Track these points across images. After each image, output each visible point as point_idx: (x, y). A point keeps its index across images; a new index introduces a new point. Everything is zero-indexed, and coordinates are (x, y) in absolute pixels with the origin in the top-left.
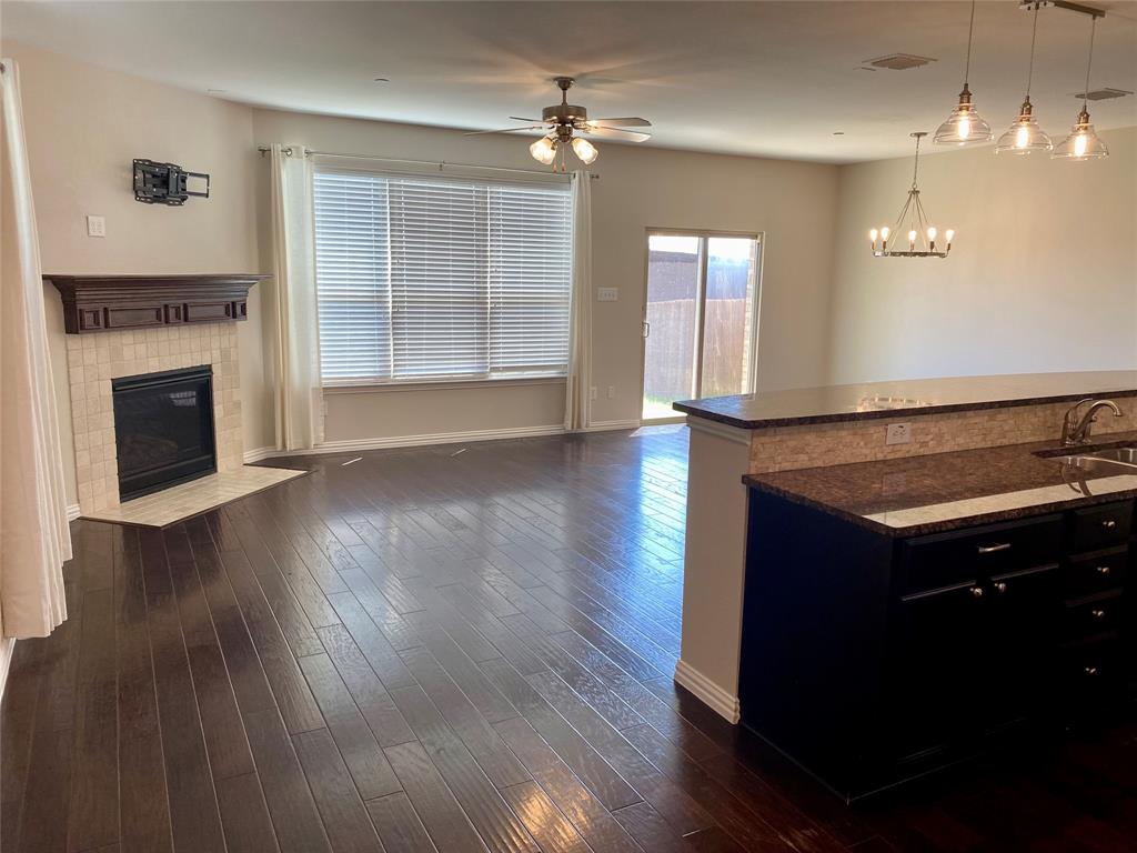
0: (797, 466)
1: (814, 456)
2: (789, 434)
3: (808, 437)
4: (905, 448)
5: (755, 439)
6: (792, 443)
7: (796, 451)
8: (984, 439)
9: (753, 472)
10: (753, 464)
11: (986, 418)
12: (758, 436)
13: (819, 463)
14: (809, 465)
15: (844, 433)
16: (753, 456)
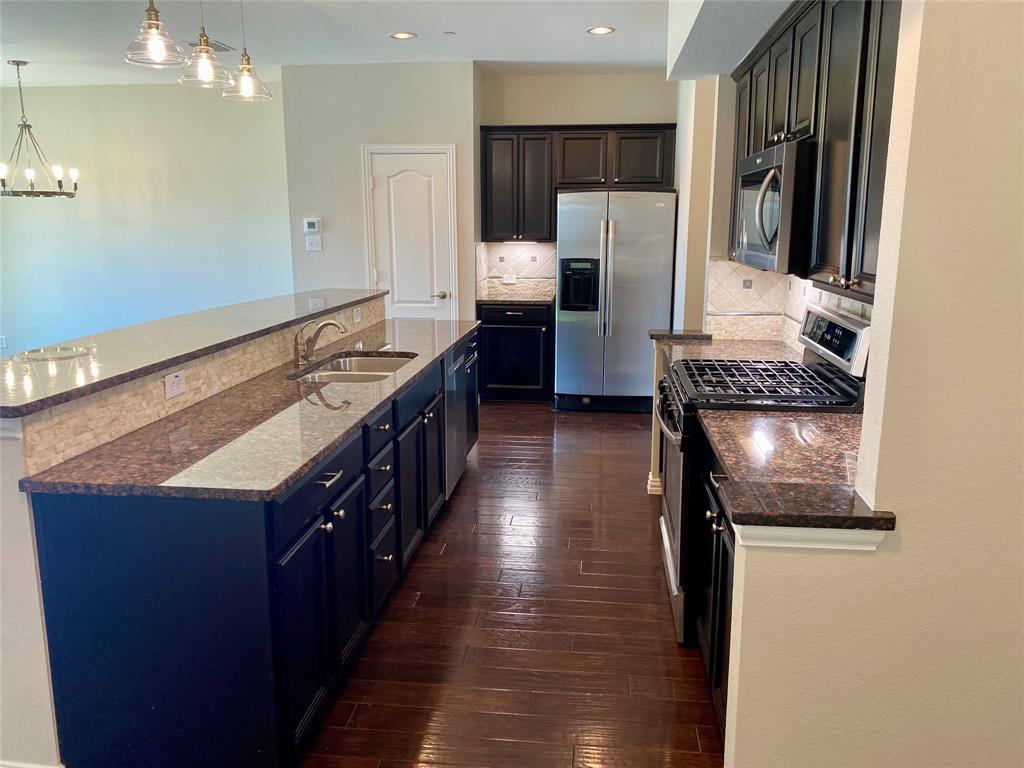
0: (83, 449)
1: (99, 431)
2: (67, 412)
3: (88, 411)
4: (183, 399)
5: (28, 429)
6: (72, 422)
7: (78, 431)
8: (242, 375)
9: (32, 472)
10: (30, 462)
11: (240, 352)
12: (31, 423)
13: (106, 439)
14: (95, 444)
15: (124, 396)
16: (28, 450)
